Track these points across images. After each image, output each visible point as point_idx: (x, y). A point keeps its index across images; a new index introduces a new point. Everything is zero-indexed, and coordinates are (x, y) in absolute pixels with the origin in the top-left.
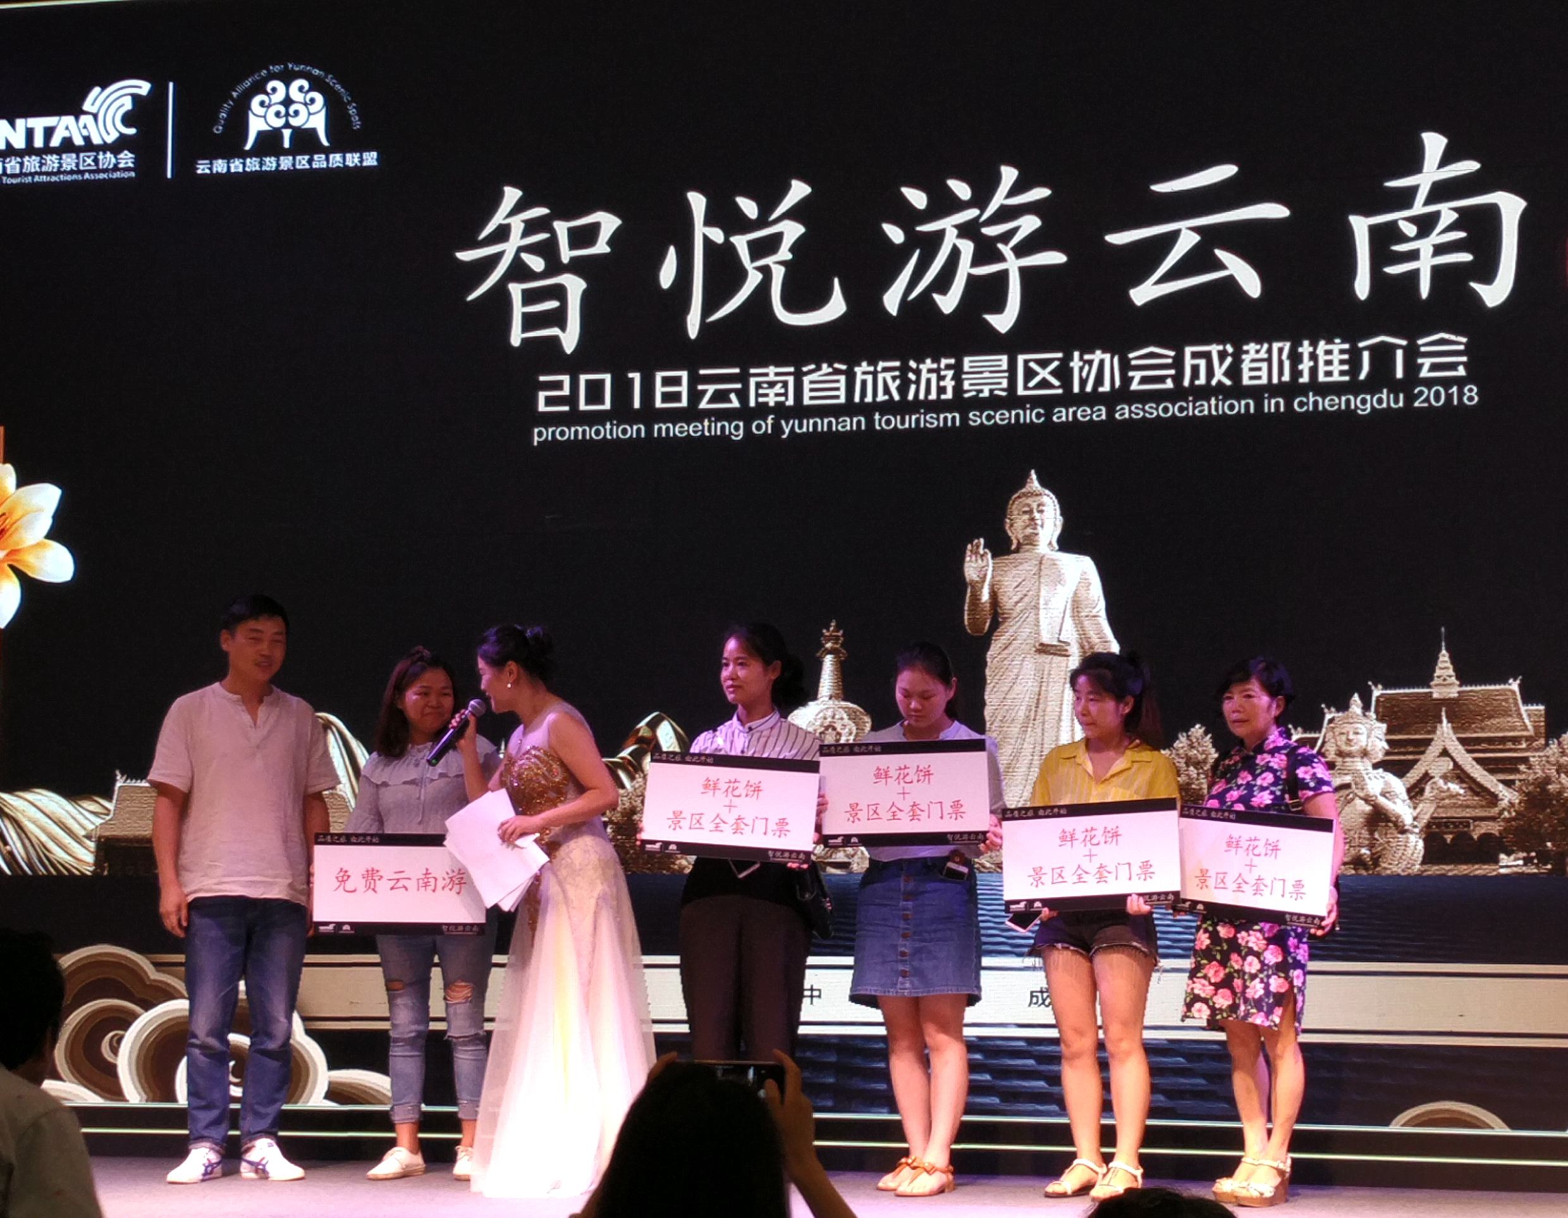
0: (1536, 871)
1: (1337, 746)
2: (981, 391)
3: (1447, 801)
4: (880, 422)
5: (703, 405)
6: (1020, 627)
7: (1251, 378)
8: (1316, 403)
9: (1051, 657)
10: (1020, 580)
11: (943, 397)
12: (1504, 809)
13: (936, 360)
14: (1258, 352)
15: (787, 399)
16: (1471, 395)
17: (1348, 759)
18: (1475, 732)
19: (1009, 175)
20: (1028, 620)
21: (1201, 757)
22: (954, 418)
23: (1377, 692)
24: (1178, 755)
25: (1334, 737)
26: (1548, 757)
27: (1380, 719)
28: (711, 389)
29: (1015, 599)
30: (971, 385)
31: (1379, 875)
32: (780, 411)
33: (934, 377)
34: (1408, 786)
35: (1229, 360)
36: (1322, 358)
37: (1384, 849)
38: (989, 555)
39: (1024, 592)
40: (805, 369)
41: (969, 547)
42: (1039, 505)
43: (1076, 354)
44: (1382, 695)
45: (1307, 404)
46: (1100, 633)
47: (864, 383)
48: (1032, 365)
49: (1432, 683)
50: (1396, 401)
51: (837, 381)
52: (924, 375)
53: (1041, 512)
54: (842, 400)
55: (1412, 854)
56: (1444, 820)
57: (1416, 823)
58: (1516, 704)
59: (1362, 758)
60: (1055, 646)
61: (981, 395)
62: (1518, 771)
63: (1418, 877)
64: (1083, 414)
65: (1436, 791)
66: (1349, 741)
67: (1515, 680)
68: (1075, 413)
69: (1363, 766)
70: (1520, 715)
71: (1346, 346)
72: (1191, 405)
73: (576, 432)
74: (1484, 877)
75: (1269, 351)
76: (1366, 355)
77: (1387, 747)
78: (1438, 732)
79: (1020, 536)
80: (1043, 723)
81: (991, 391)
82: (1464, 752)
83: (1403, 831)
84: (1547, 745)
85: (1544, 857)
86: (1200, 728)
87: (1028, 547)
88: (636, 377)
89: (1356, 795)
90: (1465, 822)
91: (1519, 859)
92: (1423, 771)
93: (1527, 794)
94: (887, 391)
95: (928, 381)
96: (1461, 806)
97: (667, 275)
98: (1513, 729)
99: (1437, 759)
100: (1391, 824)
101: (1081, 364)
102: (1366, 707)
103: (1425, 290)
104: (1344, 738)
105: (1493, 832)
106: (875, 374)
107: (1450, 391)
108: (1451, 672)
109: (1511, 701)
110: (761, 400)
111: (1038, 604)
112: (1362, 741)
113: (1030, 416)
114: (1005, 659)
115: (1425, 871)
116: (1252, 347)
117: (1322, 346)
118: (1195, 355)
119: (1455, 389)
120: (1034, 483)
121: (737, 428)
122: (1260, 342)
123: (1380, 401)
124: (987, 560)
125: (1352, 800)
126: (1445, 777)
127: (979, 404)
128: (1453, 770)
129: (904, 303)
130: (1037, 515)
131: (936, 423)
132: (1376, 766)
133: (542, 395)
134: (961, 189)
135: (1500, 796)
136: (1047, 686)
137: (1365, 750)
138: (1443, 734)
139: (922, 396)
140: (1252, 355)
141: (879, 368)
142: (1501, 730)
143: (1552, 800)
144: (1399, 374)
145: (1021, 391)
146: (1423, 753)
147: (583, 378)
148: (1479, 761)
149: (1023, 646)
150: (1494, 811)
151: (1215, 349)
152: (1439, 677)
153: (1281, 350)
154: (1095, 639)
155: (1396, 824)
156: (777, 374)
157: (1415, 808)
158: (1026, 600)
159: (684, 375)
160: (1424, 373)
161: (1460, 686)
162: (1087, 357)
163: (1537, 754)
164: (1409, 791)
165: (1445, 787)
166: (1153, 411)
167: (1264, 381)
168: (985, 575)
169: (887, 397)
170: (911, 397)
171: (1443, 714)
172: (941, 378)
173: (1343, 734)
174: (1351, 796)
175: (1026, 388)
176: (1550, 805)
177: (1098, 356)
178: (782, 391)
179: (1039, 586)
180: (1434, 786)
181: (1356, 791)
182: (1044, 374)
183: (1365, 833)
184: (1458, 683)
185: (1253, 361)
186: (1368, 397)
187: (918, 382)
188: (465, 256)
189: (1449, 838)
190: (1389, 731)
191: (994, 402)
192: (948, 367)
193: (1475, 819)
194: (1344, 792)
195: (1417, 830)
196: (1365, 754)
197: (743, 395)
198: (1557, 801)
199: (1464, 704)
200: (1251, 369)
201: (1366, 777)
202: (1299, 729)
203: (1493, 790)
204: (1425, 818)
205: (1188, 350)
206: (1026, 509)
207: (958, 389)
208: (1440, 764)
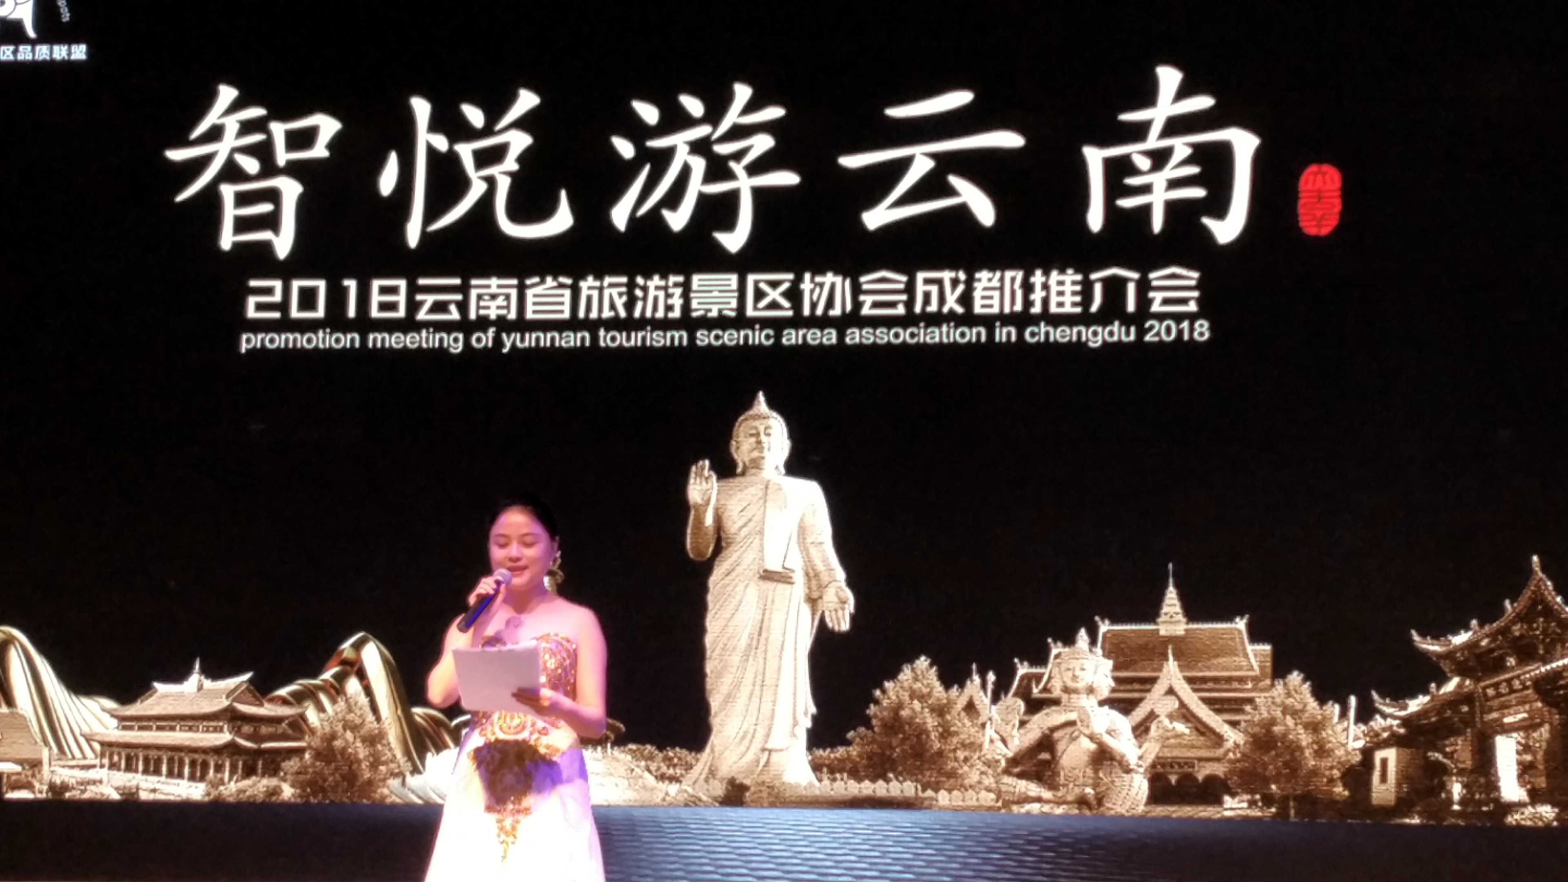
0: (1260, 814)
1: (1064, 682)
2: (710, 310)
3: (1172, 741)
4: (605, 339)
5: (422, 315)
6: (744, 551)
7: (983, 306)
8: (1047, 334)
9: (775, 584)
10: (745, 504)
11: (671, 315)
12: (1229, 750)
13: (664, 276)
14: (990, 280)
15: (509, 312)
16: (1202, 331)
17: (1073, 696)
18: (1202, 671)
19: (742, 93)
20: (752, 545)
21: (925, 691)
22: (681, 338)
23: (1104, 627)
24: (902, 687)
25: (1060, 673)
26: (1273, 698)
27: (1107, 655)
28: (430, 299)
29: (740, 523)
30: (699, 303)
31: (1103, 815)
32: (502, 325)
33: (661, 294)
34: (1134, 724)
35: (961, 288)
36: (1054, 289)
37: (1108, 789)
38: (714, 478)
39: (750, 516)
40: (528, 282)
41: (694, 468)
42: (766, 428)
43: (807, 276)
44: (1109, 631)
45: (1039, 334)
46: (825, 561)
47: (589, 299)
48: (763, 286)
49: (1160, 620)
50: (1128, 334)
51: (562, 295)
52: (652, 293)
53: (768, 435)
54: (566, 315)
55: (1137, 794)
56: (1170, 760)
57: (1140, 763)
58: (1243, 643)
59: (1088, 694)
60: (780, 573)
61: (710, 315)
62: (1241, 711)
63: (1142, 818)
64: (814, 337)
65: (1161, 731)
66: (1075, 678)
67: (1242, 619)
68: (804, 337)
69: (1089, 703)
70: (1246, 655)
71: (1079, 277)
72: (922, 331)
73: (287, 340)
74: (1208, 821)
75: (1002, 280)
76: (1098, 289)
77: (1113, 684)
78: (1165, 670)
79: (747, 460)
80: (766, 652)
81: (720, 311)
82: (1190, 691)
83: (1128, 771)
84: (1273, 685)
85: (1268, 800)
86: (926, 661)
87: (753, 471)
88: (351, 285)
89: (1081, 732)
90: (1189, 763)
91: (1243, 801)
92: (1148, 709)
93: (1253, 736)
94: (613, 307)
95: (656, 299)
96: (1185, 746)
97: (387, 181)
98: (1240, 668)
99: (1165, 698)
100: (1115, 763)
101: (812, 286)
102: (1093, 642)
103: (1157, 223)
104: (1070, 674)
105: (1217, 773)
106: (601, 289)
107: (1181, 326)
108: (1178, 609)
109: (1237, 640)
110: (482, 312)
111: (763, 529)
112: (1086, 679)
113: (760, 337)
114: (729, 585)
115: (1150, 812)
116: (983, 275)
117: (1055, 276)
118: (927, 281)
119: (1185, 325)
120: (761, 404)
121: (456, 340)
122: (992, 269)
123: (1111, 334)
124: (713, 483)
125: (1078, 737)
126: (1171, 717)
127: (707, 323)
128: (1179, 709)
129: (633, 220)
130: (763, 438)
131: (663, 342)
132: (1102, 703)
133: (252, 301)
134: (693, 106)
135: (1226, 736)
136: (771, 614)
137: (1091, 686)
138: (1169, 672)
139: (648, 314)
140: (984, 283)
141: (606, 283)
142: (1227, 670)
143: (1277, 742)
144: (1131, 307)
145: (750, 312)
146: (1149, 691)
147: (296, 285)
148: (1205, 701)
149: (747, 572)
150: (1220, 752)
151: (947, 275)
152: (1166, 614)
153: (1013, 280)
154: (820, 567)
155: (1120, 763)
156: (499, 286)
157: (1140, 747)
158: (751, 525)
159: (402, 284)
160: (1156, 308)
161: (1187, 623)
162: (818, 279)
163: (1263, 695)
164: (1135, 729)
165: (1170, 727)
166: (883, 336)
167: (996, 310)
168: (709, 500)
169: (612, 314)
170: (637, 314)
171: (1170, 652)
172: (668, 296)
173: (1069, 669)
174: (1076, 733)
175: (755, 308)
176: (1275, 747)
177: (829, 278)
178: (505, 303)
179: (765, 511)
180: (1160, 725)
181: (1082, 728)
182: (774, 295)
183: (1089, 772)
184: (1184, 620)
185: (985, 289)
186: (1100, 329)
187: (645, 299)
188: (176, 155)
189: (1173, 779)
190: (1116, 668)
191: (722, 323)
192: (676, 285)
193: (1200, 759)
194: (1069, 730)
195: (1142, 770)
196: (1091, 690)
197: (463, 307)
198: (1282, 743)
199: (1191, 642)
200: (983, 298)
201: (1091, 714)
202: (1026, 663)
203: (1218, 730)
204: (1150, 758)
205: (921, 276)
206: (754, 432)
207: (686, 308)
208: (1165, 702)
